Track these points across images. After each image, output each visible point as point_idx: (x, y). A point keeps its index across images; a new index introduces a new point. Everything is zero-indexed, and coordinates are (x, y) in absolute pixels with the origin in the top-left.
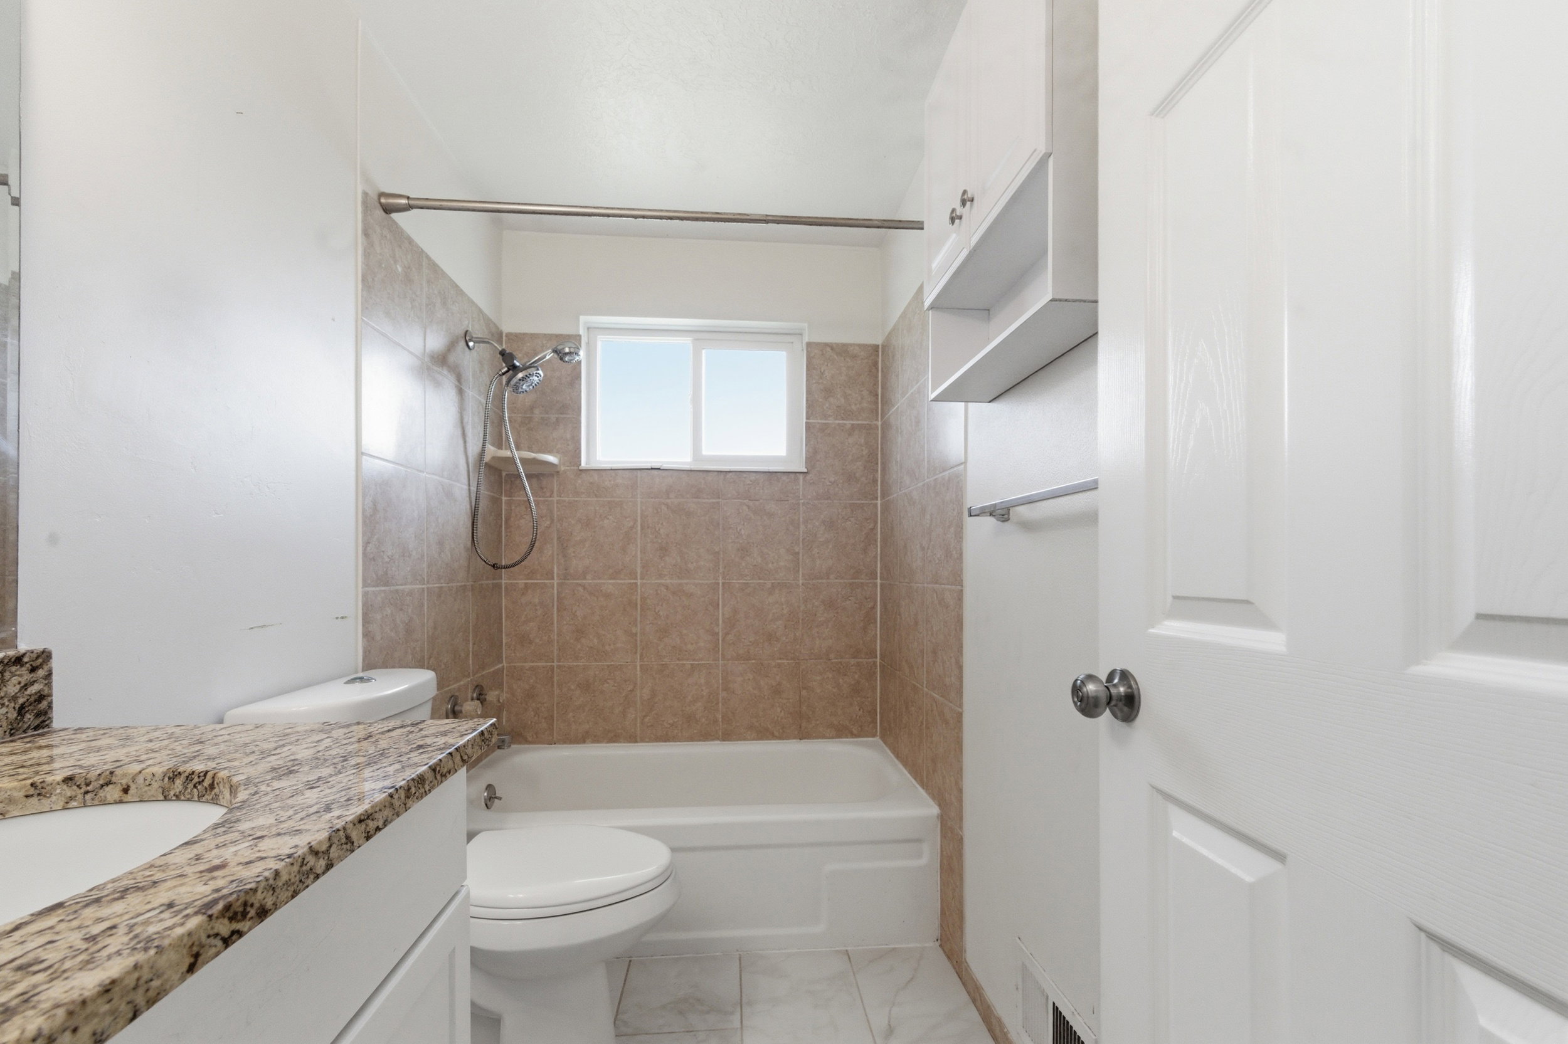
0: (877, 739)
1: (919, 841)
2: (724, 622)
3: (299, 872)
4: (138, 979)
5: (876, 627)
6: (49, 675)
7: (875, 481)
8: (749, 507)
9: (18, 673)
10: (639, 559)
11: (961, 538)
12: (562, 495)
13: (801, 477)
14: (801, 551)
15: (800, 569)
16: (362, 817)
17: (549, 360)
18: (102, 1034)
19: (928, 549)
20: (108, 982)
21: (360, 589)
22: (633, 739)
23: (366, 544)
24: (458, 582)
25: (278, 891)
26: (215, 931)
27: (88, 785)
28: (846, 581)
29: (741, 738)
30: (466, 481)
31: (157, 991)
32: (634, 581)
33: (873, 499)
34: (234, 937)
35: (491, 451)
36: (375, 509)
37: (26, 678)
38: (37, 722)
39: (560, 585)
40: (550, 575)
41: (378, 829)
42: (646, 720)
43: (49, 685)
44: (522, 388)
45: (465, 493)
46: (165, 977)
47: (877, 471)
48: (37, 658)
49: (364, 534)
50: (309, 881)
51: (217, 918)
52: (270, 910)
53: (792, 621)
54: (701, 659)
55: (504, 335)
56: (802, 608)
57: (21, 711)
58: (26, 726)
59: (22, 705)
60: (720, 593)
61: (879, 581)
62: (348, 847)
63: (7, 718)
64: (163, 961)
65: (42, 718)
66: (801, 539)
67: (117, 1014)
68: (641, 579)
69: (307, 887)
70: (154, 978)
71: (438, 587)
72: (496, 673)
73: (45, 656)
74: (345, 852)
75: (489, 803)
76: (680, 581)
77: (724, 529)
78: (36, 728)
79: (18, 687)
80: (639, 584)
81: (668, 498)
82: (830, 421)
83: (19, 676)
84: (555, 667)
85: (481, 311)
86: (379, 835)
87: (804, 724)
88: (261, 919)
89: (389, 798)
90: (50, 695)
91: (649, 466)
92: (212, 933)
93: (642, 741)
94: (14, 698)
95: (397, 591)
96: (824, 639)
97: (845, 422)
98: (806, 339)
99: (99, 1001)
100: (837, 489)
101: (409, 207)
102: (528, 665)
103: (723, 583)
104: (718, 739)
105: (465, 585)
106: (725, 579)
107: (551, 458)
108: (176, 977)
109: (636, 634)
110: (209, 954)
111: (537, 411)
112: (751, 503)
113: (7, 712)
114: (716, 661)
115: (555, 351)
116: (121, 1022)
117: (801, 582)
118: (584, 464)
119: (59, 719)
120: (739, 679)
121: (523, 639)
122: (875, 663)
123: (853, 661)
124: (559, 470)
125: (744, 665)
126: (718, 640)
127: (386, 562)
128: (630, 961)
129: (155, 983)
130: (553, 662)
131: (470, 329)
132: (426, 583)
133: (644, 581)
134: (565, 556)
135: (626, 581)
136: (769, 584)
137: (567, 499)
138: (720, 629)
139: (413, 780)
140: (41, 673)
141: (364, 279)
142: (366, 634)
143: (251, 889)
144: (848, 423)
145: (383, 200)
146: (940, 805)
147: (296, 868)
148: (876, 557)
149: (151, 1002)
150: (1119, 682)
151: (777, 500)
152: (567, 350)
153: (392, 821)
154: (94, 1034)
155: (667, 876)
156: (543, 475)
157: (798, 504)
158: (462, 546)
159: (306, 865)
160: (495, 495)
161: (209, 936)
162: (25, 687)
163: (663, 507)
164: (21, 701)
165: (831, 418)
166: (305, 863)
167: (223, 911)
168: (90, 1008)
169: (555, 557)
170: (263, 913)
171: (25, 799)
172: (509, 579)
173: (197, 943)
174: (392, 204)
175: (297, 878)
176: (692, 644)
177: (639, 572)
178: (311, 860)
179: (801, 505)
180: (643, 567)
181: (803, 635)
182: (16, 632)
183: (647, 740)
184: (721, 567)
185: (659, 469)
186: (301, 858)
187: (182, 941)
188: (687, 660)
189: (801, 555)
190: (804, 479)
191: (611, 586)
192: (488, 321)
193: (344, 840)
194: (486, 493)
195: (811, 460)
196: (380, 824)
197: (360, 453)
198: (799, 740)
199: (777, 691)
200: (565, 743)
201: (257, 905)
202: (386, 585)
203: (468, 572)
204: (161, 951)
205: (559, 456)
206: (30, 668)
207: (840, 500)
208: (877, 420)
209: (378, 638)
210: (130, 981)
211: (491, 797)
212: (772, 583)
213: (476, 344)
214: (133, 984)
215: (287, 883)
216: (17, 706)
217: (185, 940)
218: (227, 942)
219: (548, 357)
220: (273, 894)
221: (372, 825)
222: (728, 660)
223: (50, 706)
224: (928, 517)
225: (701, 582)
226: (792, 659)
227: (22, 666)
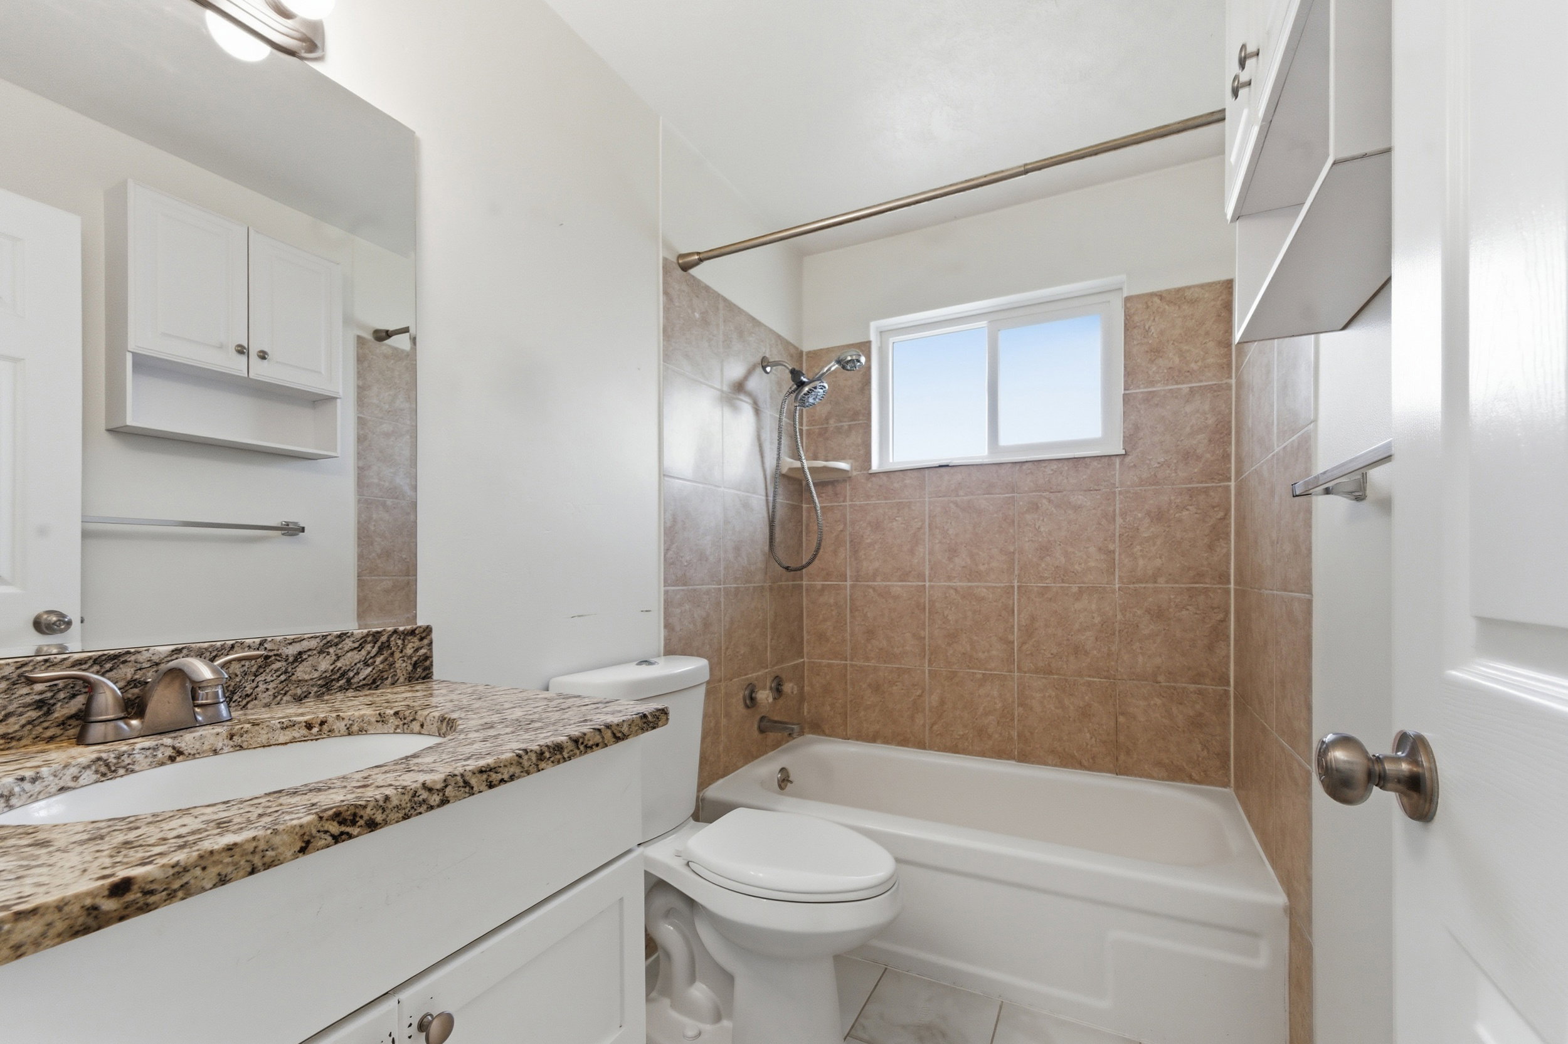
0: (1229, 791)
1: (1254, 935)
2: (1019, 630)
3: (410, 801)
4: (256, 847)
5: (1229, 645)
6: (430, 644)
7: (1226, 457)
8: (1050, 501)
9: (412, 640)
10: (927, 560)
11: (1310, 527)
12: (854, 500)
13: (1118, 461)
14: (1117, 550)
15: (1117, 570)
16: (484, 769)
17: (835, 371)
18: (226, 876)
19: (1277, 543)
20: (231, 843)
21: (662, 589)
22: (921, 745)
23: (667, 550)
24: (754, 583)
25: (388, 812)
26: (326, 828)
27: (405, 719)
28: (1182, 586)
29: (1042, 762)
30: (763, 493)
31: (272, 859)
32: (923, 583)
33: (1220, 481)
34: (343, 837)
35: (789, 462)
36: (675, 521)
37: (417, 644)
38: (423, 675)
39: (852, 587)
40: (843, 577)
41: (502, 781)
42: (935, 727)
43: (431, 650)
44: (808, 402)
45: (763, 503)
46: (279, 851)
47: (1230, 443)
48: (424, 631)
49: (665, 543)
50: (421, 810)
51: (327, 820)
52: (380, 824)
53: (1106, 633)
54: (994, 669)
55: (804, 353)
56: (1119, 617)
57: (415, 666)
58: (417, 676)
59: (416, 661)
60: (1016, 597)
61: (1232, 586)
62: (467, 789)
63: (407, 670)
64: (277, 840)
65: (427, 672)
66: (1117, 534)
67: (238, 866)
68: (930, 581)
69: (420, 813)
70: (269, 849)
71: (735, 588)
72: (795, 667)
73: (428, 630)
74: (463, 793)
75: (783, 785)
76: (970, 584)
77: (1019, 526)
78: (424, 678)
79: (412, 650)
80: (927, 585)
81: (957, 495)
82: (1158, 388)
83: (413, 642)
84: (848, 665)
85: (779, 337)
86: (503, 787)
87: (1122, 757)
88: (370, 830)
89: (517, 758)
90: (431, 657)
91: (936, 463)
92: (322, 829)
93: (931, 748)
94: (410, 657)
95: (695, 590)
96: (1149, 657)
97: (1179, 386)
98: (1125, 295)
99: (223, 854)
100: (1168, 471)
101: (701, 260)
102: (825, 661)
103: (1019, 587)
104: (1013, 758)
105: (762, 586)
106: (1021, 582)
107: (843, 465)
108: (289, 854)
109: (924, 638)
110: (319, 844)
111: (832, 421)
112: (1052, 496)
113: (406, 666)
114: (1011, 672)
115: (839, 362)
116: (242, 873)
117: (1117, 586)
118: (875, 466)
119: (437, 672)
120: (1038, 695)
121: (821, 637)
122: (1227, 692)
123: (1192, 687)
124: (850, 475)
125: (1044, 680)
126: (1014, 649)
127: (685, 566)
128: (886, 969)
129: (270, 853)
130: (846, 661)
131: (767, 356)
132: (722, 583)
133: (932, 583)
134: (856, 559)
135: (914, 584)
136: (1075, 588)
137: (858, 503)
138: (1015, 637)
139: (547, 746)
140: (426, 642)
141: (665, 331)
142: (668, 626)
143: (360, 805)
144: (1185, 387)
145: (680, 261)
146: (1289, 895)
147: (407, 798)
148: (1228, 555)
149: (267, 866)
150: (1406, 756)
151: (1085, 491)
152: (849, 358)
153: (519, 777)
154: (219, 874)
155: (888, 887)
156: (837, 481)
157: (1114, 493)
158: (759, 552)
159: (419, 796)
160: (794, 503)
161: (319, 831)
162: (417, 650)
163: (952, 505)
164: (414, 659)
165: (1159, 384)
166: (417, 795)
167: (334, 815)
168: (216, 858)
169: (848, 560)
170: (372, 825)
171: (376, 723)
172: (809, 581)
173: (308, 833)
174: (689, 262)
175: (408, 805)
176: (984, 652)
177: (927, 573)
178: (424, 795)
179: (1117, 495)
180: (931, 569)
181: (1120, 650)
182: (416, 614)
183: (936, 749)
184: (1016, 568)
185: (947, 466)
186: (412, 791)
187: (294, 829)
188: (979, 669)
189: (1117, 554)
190: (1121, 464)
191: (899, 589)
192: (787, 344)
193: (462, 784)
194: (785, 501)
195: (1130, 439)
196: (506, 777)
197: (663, 474)
198: (1114, 775)
199: (1085, 713)
200: (857, 740)
201: (366, 818)
202: (684, 585)
203: (766, 574)
204: (276, 833)
205: (851, 461)
206: (419, 637)
207: (1173, 484)
208: (1230, 377)
209: (678, 628)
210: (250, 847)
211: (784, 780)
212: (1080, 587)
213: (774, 368)
214: (252, 849)
215: (398, 808)
216: (413, 662)
217: (297, 829)
218: (337, 839)
219: (833, 369)
220: (383, 813)
221: (495, 777)
222: (1025, 673)
223: (431, 664)
224: (1277, 499)
225: (994, 585)
226: (1105, 678)
227: (415, 636)
